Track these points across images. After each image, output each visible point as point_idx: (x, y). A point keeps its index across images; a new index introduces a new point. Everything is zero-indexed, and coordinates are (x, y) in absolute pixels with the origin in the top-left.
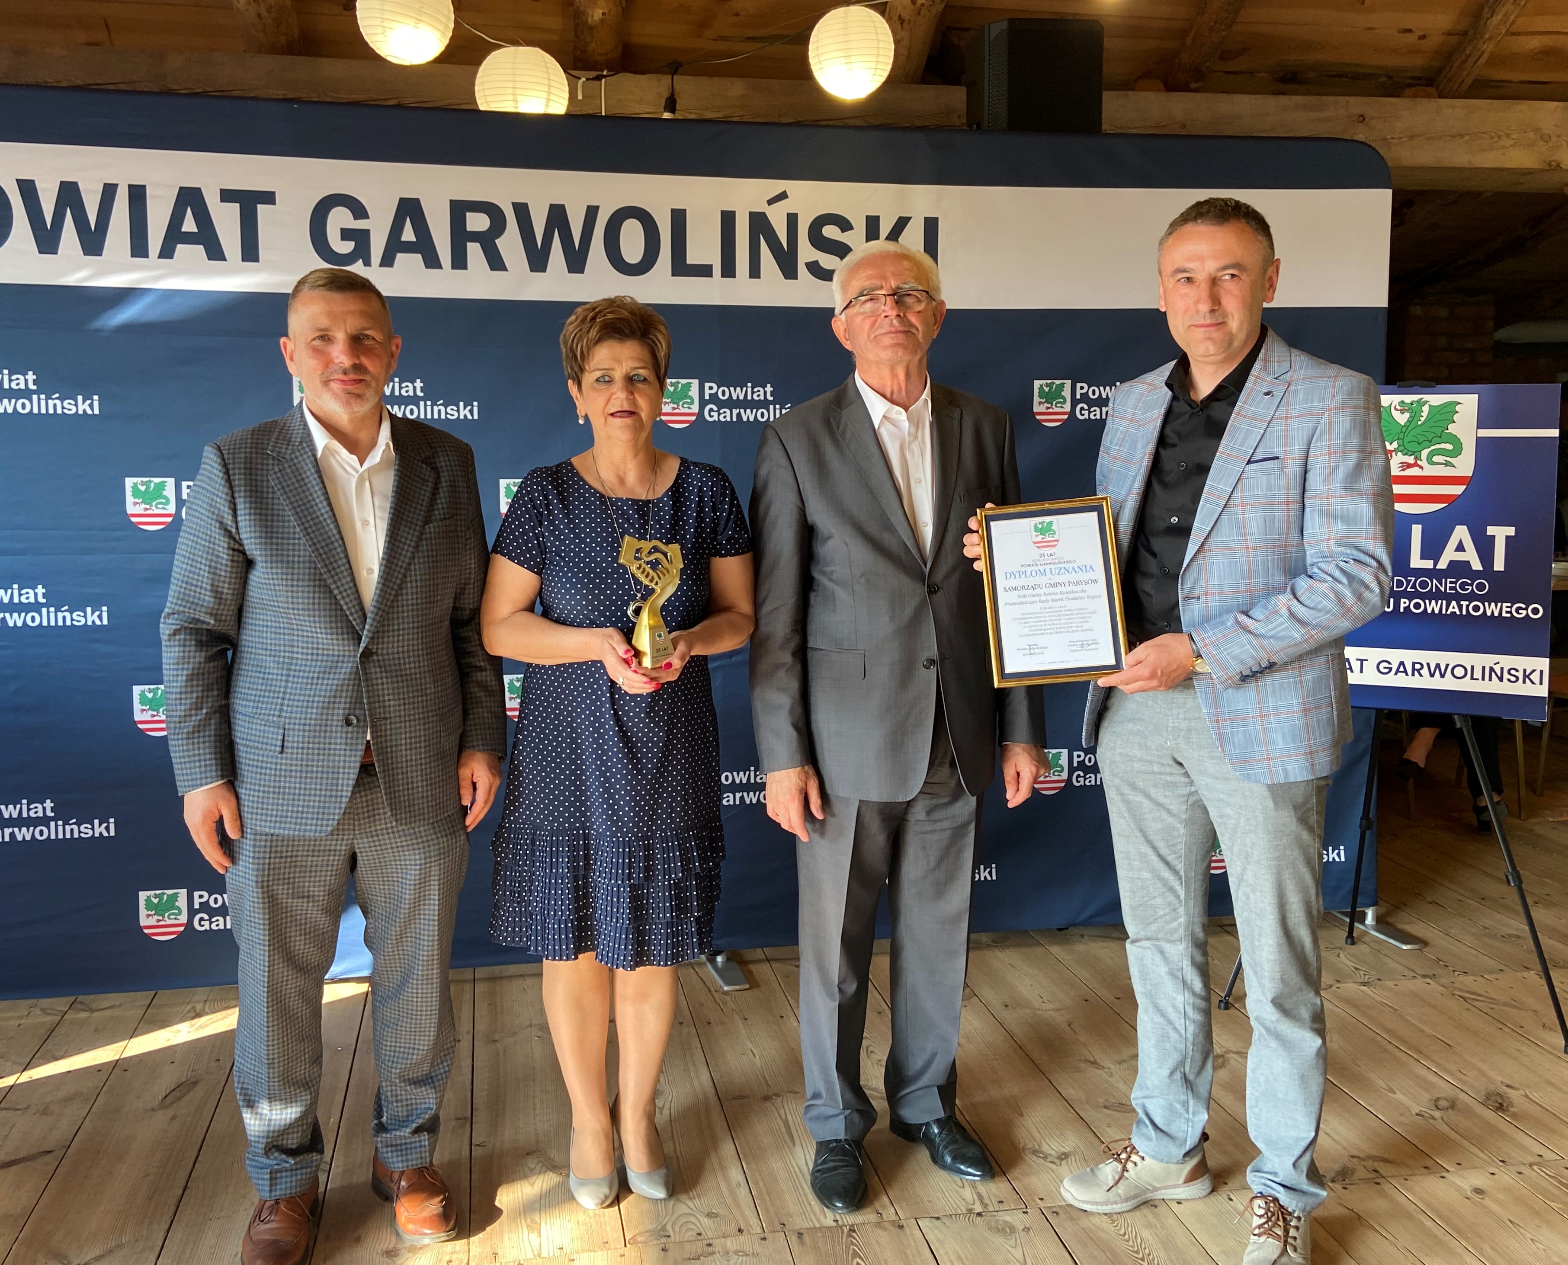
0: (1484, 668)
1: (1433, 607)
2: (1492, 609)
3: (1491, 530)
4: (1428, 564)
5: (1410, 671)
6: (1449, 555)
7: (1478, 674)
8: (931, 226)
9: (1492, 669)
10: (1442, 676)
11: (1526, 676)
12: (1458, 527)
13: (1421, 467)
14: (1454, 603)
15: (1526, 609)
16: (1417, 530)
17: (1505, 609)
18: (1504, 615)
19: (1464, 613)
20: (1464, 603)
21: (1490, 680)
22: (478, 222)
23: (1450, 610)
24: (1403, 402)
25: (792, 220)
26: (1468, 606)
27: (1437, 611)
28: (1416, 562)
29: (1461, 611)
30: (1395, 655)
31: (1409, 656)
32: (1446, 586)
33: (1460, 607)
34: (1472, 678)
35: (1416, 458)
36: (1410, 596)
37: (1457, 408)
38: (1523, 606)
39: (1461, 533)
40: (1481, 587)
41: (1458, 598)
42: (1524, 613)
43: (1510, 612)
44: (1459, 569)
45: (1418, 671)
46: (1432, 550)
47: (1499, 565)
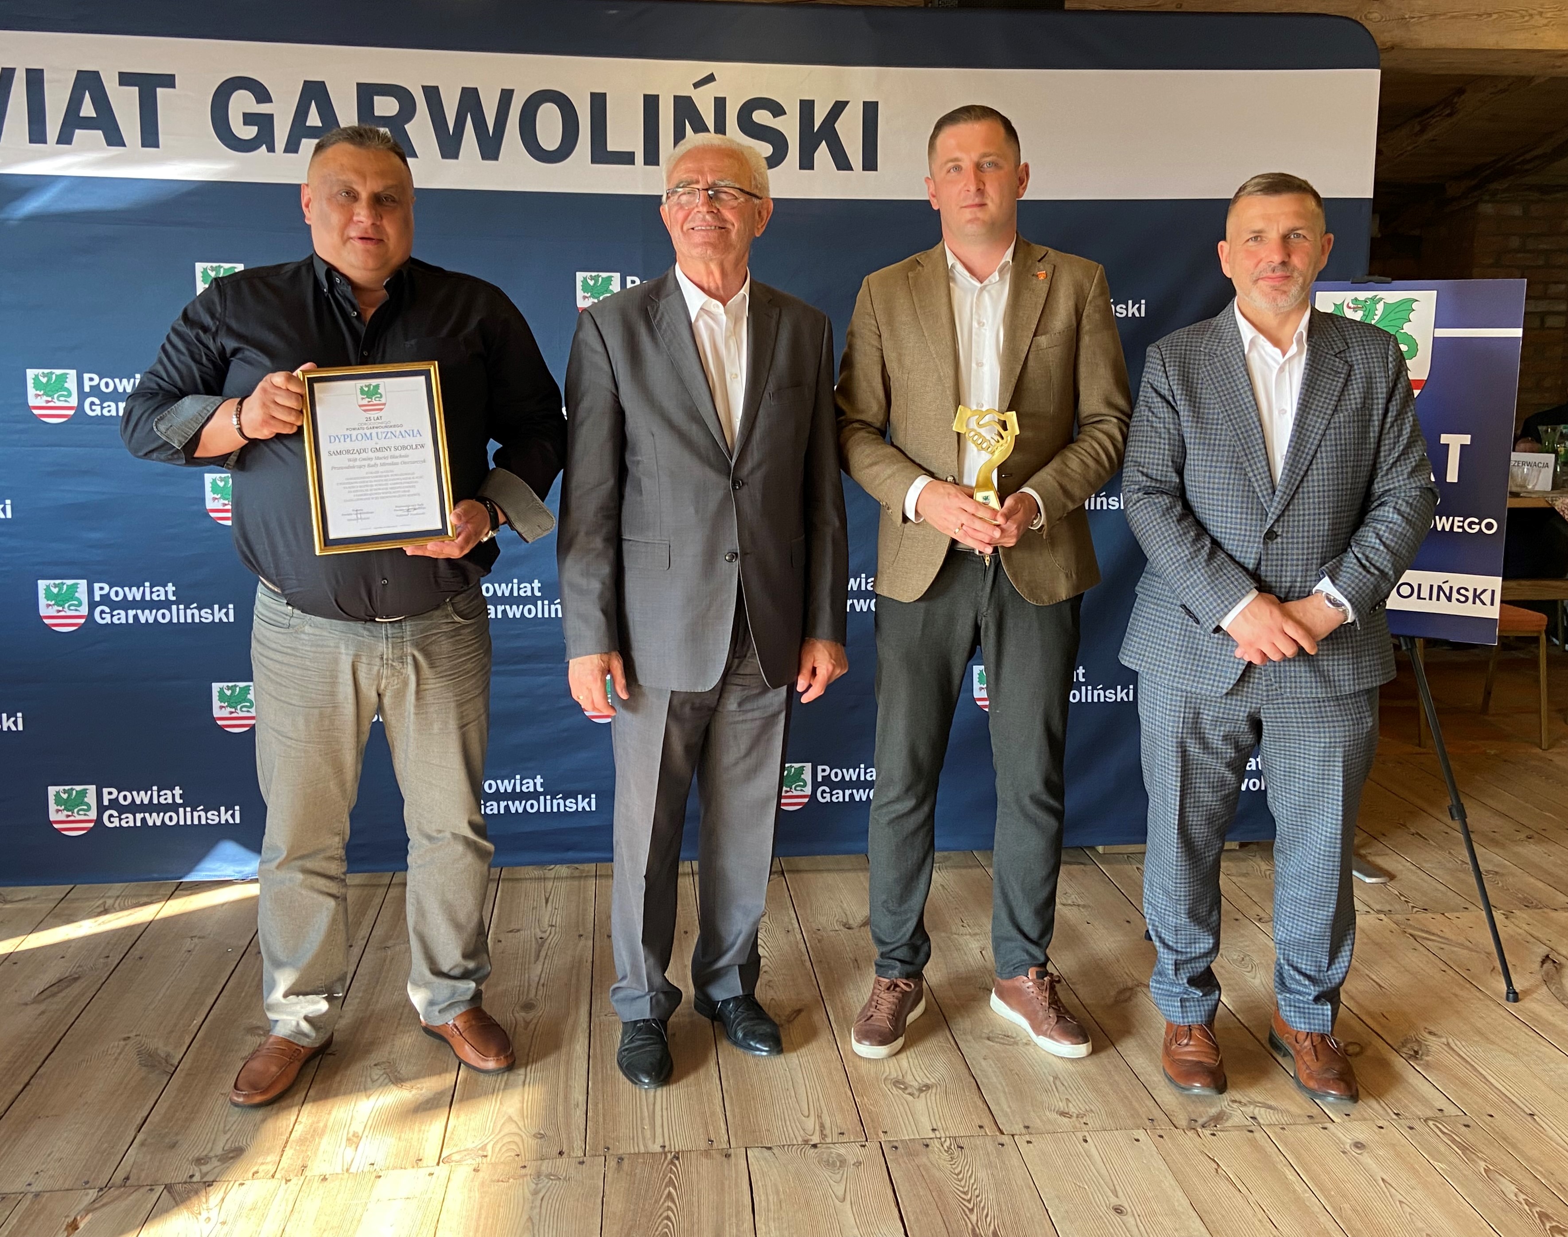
0: (1432, 586)
2: (1443, 524)
3: (1445, 438)
7: (1425, 593)
8: (869, 109)
9: (1440, 588)
11: (1477, 597)
15: (1479, 524)
17: (1456, 524)
18: (1456, 529)
21: (1438, 599)
22: (385, 106)
24: (1356, 299)
25: (720, 104)
34: (1419, 597)
37: (1414, 306)
38: (1477, 521)
42: (1477, 527)
43: (1462, 527)
47: (1452, 476)
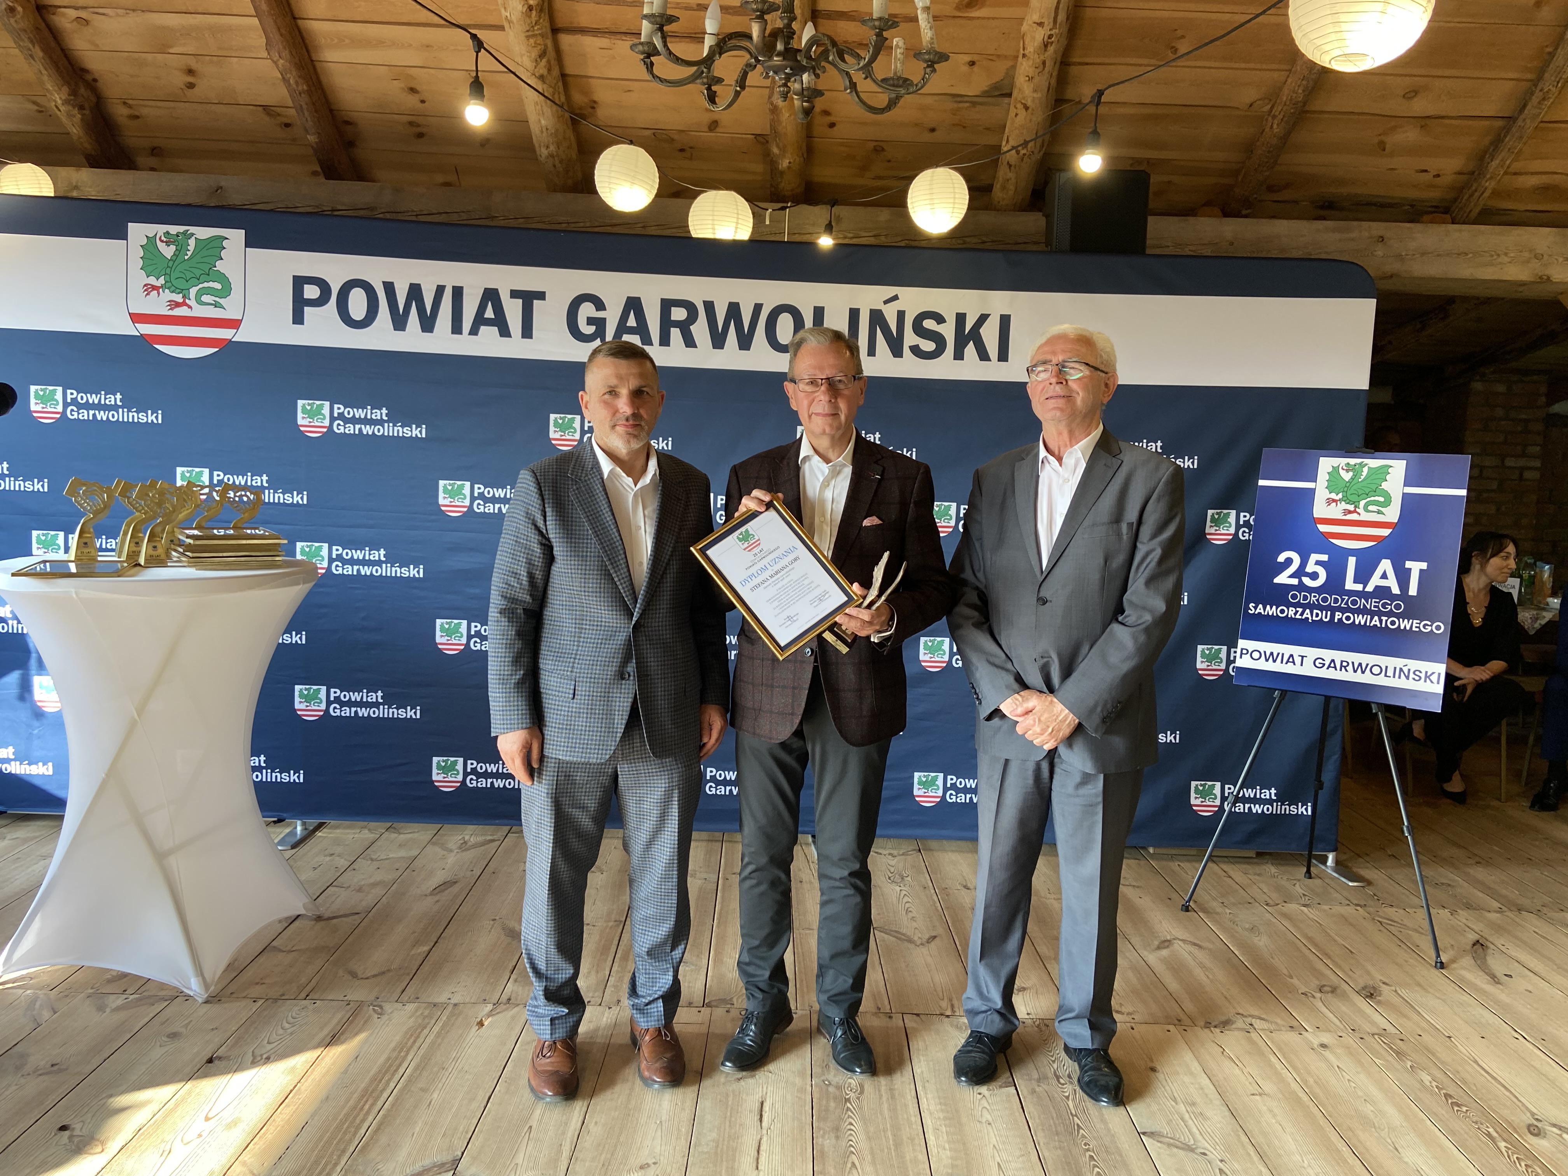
0: (1395, 668)
1: (1360, 619)
2: (1405, 624)
3: (1408, 564)
4: (1359, 587)
5: (1338, 667)
6: (1375, 581)
7: (1390, 673)
8: (1005, 321)
9: (1401, 670)
10: (1363, 672)
11: (1427, 677)
12: (1383, 560)
13: (1359, 514)
14: (1376, 618)
15: (1431, 626)
16: (1352, 561)
17: (1415, 625)
18: (1414, 629)
19: (1383, 625)
20: (1384, 618)
21: (1400, 677)
22: (679, 314)
23: (1373, 623)
24: (1348, 464)
25: (901, 315)
26: (1386, 621)
27: (1362, 623)
28: (1350, 585)
29: (1381, 623)
30: (1328, 654)
31: (1339, 656)
32: (1371, 605)
33: (1381, 621)
34: (1386, 676)
35: (1356, 507)
36: (1343, 611)
37: (1390, 470)
38: (1429, 623)
39: (1386, 565)
40: (1398, 607)
41: (1380, 614)
42: (1429, 628)
43: (1419, 627)
44: (1382, 592)
45: (1345, 667)
46: (1362, 576)
47: (1413, 591)
